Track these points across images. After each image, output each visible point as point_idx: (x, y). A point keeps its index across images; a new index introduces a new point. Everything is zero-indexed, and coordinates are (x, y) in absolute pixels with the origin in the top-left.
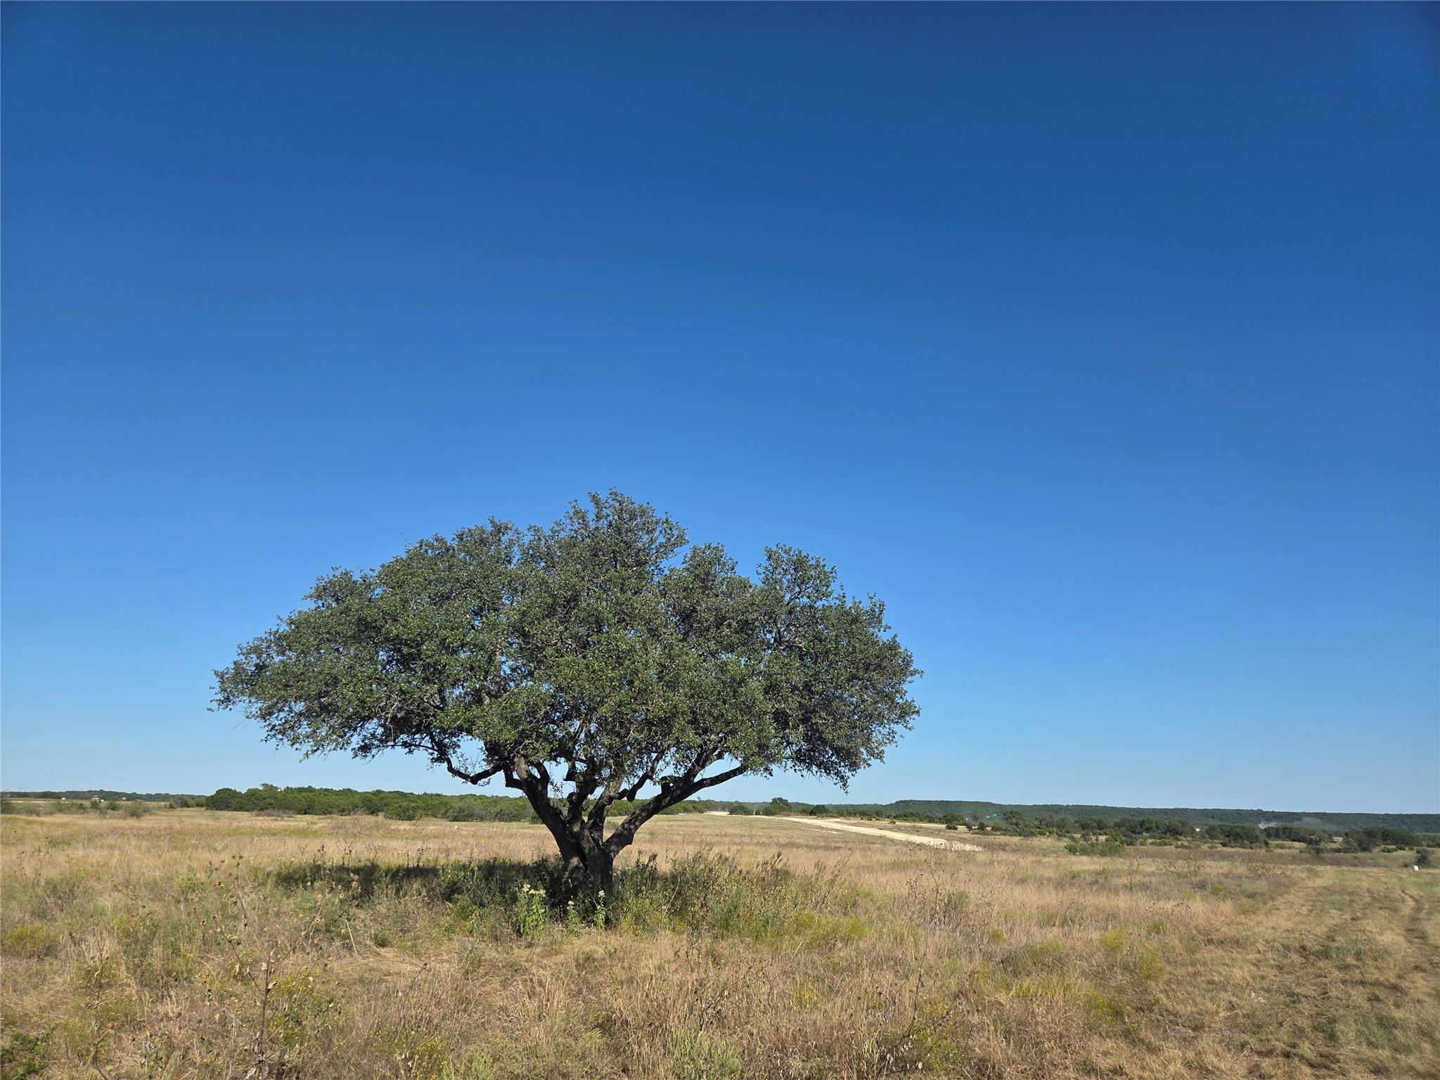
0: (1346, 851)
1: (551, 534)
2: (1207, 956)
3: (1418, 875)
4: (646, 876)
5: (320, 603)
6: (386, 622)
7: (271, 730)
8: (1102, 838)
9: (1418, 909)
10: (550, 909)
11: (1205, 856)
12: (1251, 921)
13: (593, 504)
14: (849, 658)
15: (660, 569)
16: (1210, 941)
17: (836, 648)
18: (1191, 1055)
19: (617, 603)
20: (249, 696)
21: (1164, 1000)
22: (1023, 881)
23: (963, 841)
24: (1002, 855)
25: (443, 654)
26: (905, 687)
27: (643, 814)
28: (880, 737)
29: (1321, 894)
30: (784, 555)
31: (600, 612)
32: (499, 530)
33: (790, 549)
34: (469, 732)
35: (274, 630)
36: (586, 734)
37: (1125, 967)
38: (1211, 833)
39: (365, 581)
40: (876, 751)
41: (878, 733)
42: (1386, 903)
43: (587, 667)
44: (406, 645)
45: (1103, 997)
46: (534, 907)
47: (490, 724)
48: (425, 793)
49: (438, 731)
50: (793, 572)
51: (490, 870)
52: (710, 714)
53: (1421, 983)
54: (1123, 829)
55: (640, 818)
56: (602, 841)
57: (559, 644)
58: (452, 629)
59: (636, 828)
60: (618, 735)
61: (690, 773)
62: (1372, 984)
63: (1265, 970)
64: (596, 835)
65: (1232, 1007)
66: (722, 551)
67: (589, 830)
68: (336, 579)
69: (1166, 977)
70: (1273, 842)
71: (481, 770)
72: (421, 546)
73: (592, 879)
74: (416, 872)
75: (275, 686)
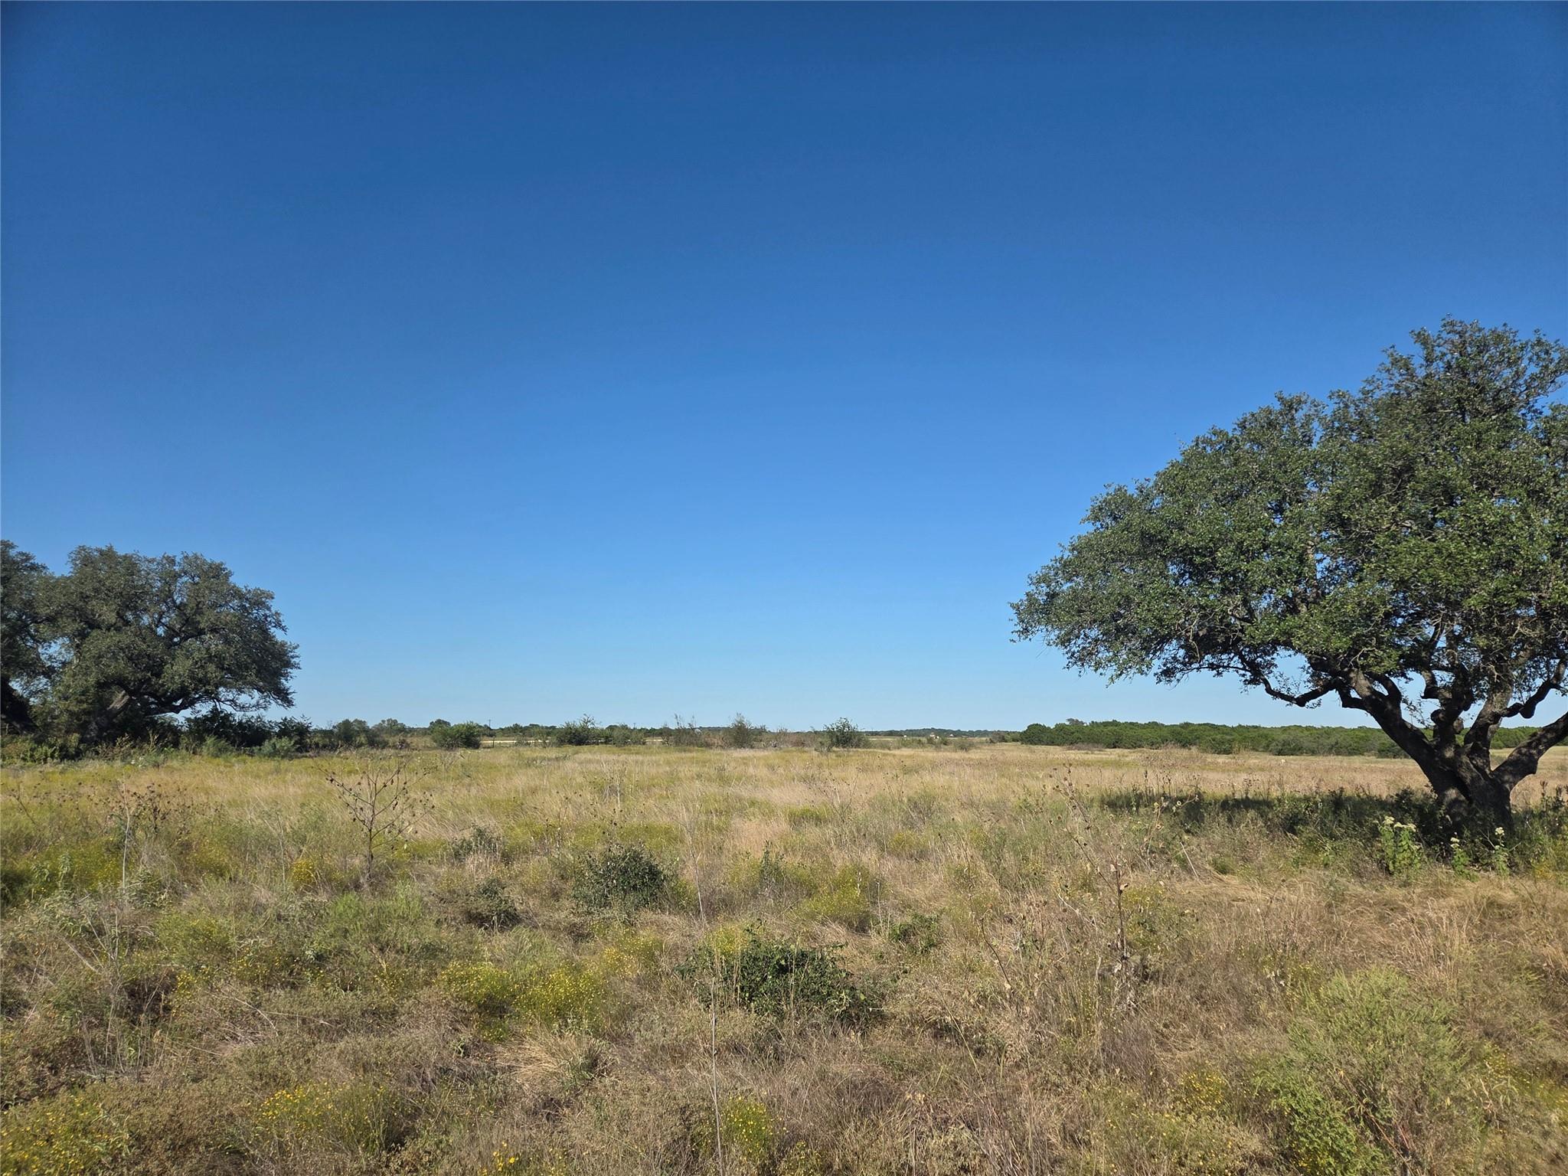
1: (1362, 396)
5: (1098, 524)
6: (1172, 532)
7: (1071, 658)
10: (1427, 847)
13: (1418, 345)
15: (1535, 411)
19: (1474, 465)
20: (1046, 625)
25: (1242, 560)
27: (1549, 736)
31: (1448, 480)
32: (1290, 406)
34: (1288, 645)
35: (1059, 556)
36: (1447, 637)
39: (1142, 492)
44: (1198, 554)
46: (1404, 843)
47: (1312, 632)
48: (1240, 725)
49: (1247, 649)
51: (1337, 802)
55: (1545, 740)
56: (1490, 770)
57: (1393, 528)
58: (1249, 530)
59: (1540, 753)
60: (1498, 632)
64: (1480, 762)
67: (1468, 756)
68: (1110, 497)
71: (1307, 691)
72: (1197, 444)
73: (1481, 813)
74: (1247, 803)
75: (1069, 612)
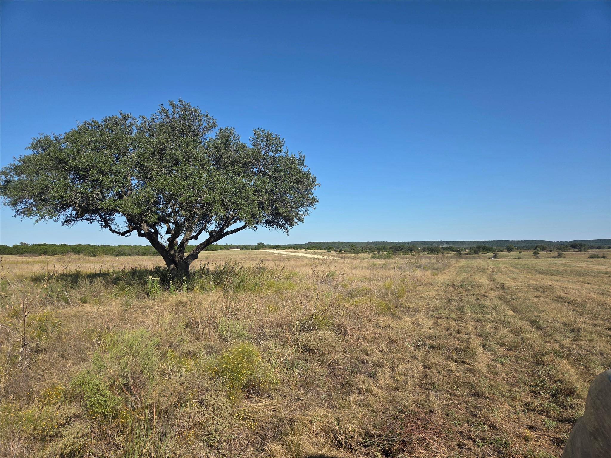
0: (470, 254)
1: (151, 120)
2: (421, 289)
3: (494, 261)
4: (204, 272)
5: (35, 151)
6: (70, 159)
7: (17, 212)
8: (385, 253)
9: (493, 272)
10: (162, 285)
11: (421, 257)
12: (436, 277)
13: (171, 106)
14: (290, 179)
15: (205, 139)
16: (422, 284)
17: (284, 174)
18: (414, 320)
19: (185, 152)
20: (4, 195)
21: (405, 303)
22: (356, 268)
23: (333, 256)
24: (347, 260)
25: (101, 175)
26: (313, 191)
27: (202, 246)
28: (302, 212)
29: (460, 268)
30: (261, 133)
31: (176, 156)
32: (125, 118)
33: (264, 131)
34: (118, 213)
35: (12, 163)
37: (392, 294)
38: (424, 250)
39: (57, 140)
40: (301, 218)
41: (301, 211)
42: (482, 270)
43: (172, 180)
44: (81, 170)
45: (384, 303)
46: (155, 285)
47: (127, 206)
49: (103, 213)
50: (265, 140)
51: (134, 272)
52: (230, 201)
53: (493, 293)
54: (393, 249)
55: (200, 249)
56: (184, 258)
57: (158, 170)
58: (104, 163)
59: (199, 252)
60: (188, 210)
61: (222, 229)
62: (477, 295)
63: (440, 292)
64: (181, 255)
65: (428, 304)
66: (233, 130)
67: (178, 253)
68: (42, 139)
69: (406, 296)
70: (445, 252)
71: (126, 230)
72: (85, 124)
73: (180, 273)
74: (99, 275)
75: (17, 190)
